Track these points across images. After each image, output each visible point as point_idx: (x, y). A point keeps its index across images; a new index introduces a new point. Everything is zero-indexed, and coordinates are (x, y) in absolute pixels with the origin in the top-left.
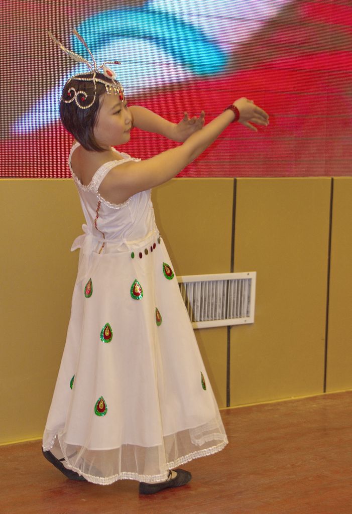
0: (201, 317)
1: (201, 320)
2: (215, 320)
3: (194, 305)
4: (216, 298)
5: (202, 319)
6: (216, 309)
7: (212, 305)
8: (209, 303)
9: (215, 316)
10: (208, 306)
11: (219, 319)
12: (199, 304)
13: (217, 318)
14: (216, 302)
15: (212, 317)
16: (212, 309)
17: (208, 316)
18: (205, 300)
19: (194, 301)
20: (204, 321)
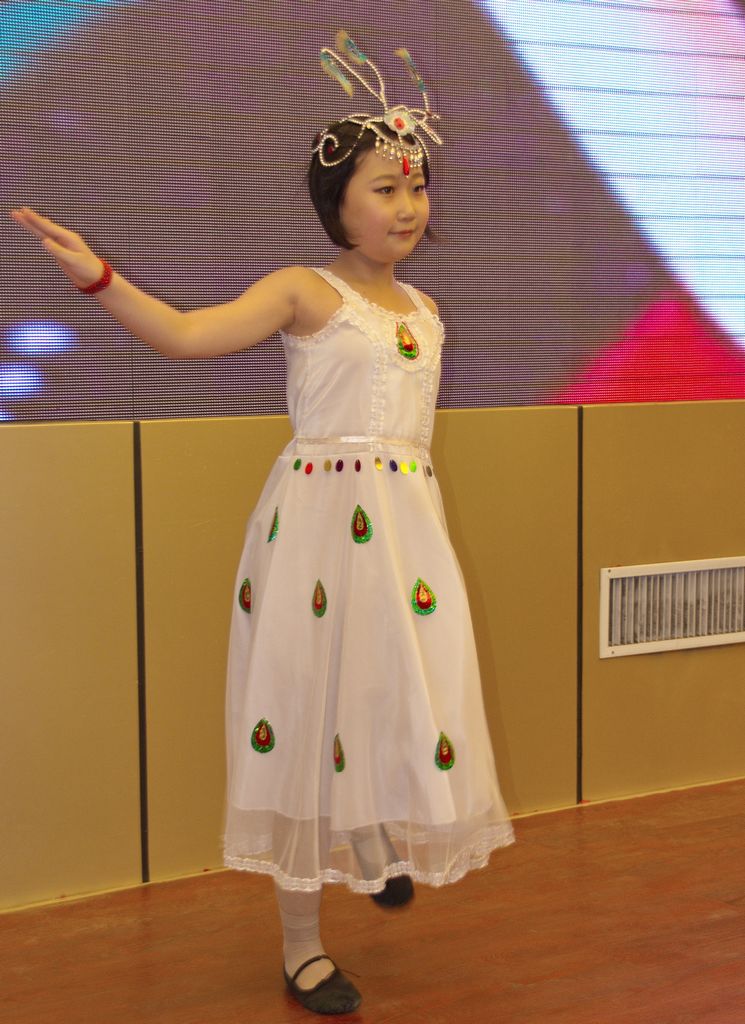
0: (709, 627)
1: (709, 634)
2: (733, 632)
3: (698, 609)
4: (734, 597)
5: (712, 631)
6: (733, 613)
7: (728, 608)
8: (722, 605)
9: (733, 626)
10: (722, 609)
11: (739, 631)
12: (706, 607)
13: (736, 629)
14: (734, 603)
15: (727, 627)
16: (727, 613)
17: (721, 627)
18: (716, 601)
19: (698, 602)
20: (715, 633)
